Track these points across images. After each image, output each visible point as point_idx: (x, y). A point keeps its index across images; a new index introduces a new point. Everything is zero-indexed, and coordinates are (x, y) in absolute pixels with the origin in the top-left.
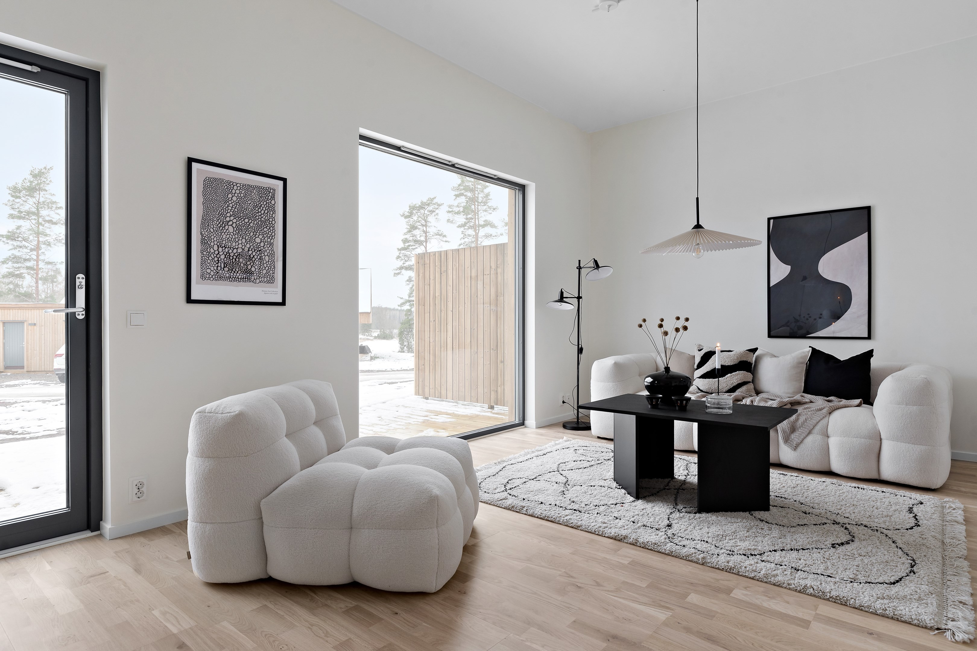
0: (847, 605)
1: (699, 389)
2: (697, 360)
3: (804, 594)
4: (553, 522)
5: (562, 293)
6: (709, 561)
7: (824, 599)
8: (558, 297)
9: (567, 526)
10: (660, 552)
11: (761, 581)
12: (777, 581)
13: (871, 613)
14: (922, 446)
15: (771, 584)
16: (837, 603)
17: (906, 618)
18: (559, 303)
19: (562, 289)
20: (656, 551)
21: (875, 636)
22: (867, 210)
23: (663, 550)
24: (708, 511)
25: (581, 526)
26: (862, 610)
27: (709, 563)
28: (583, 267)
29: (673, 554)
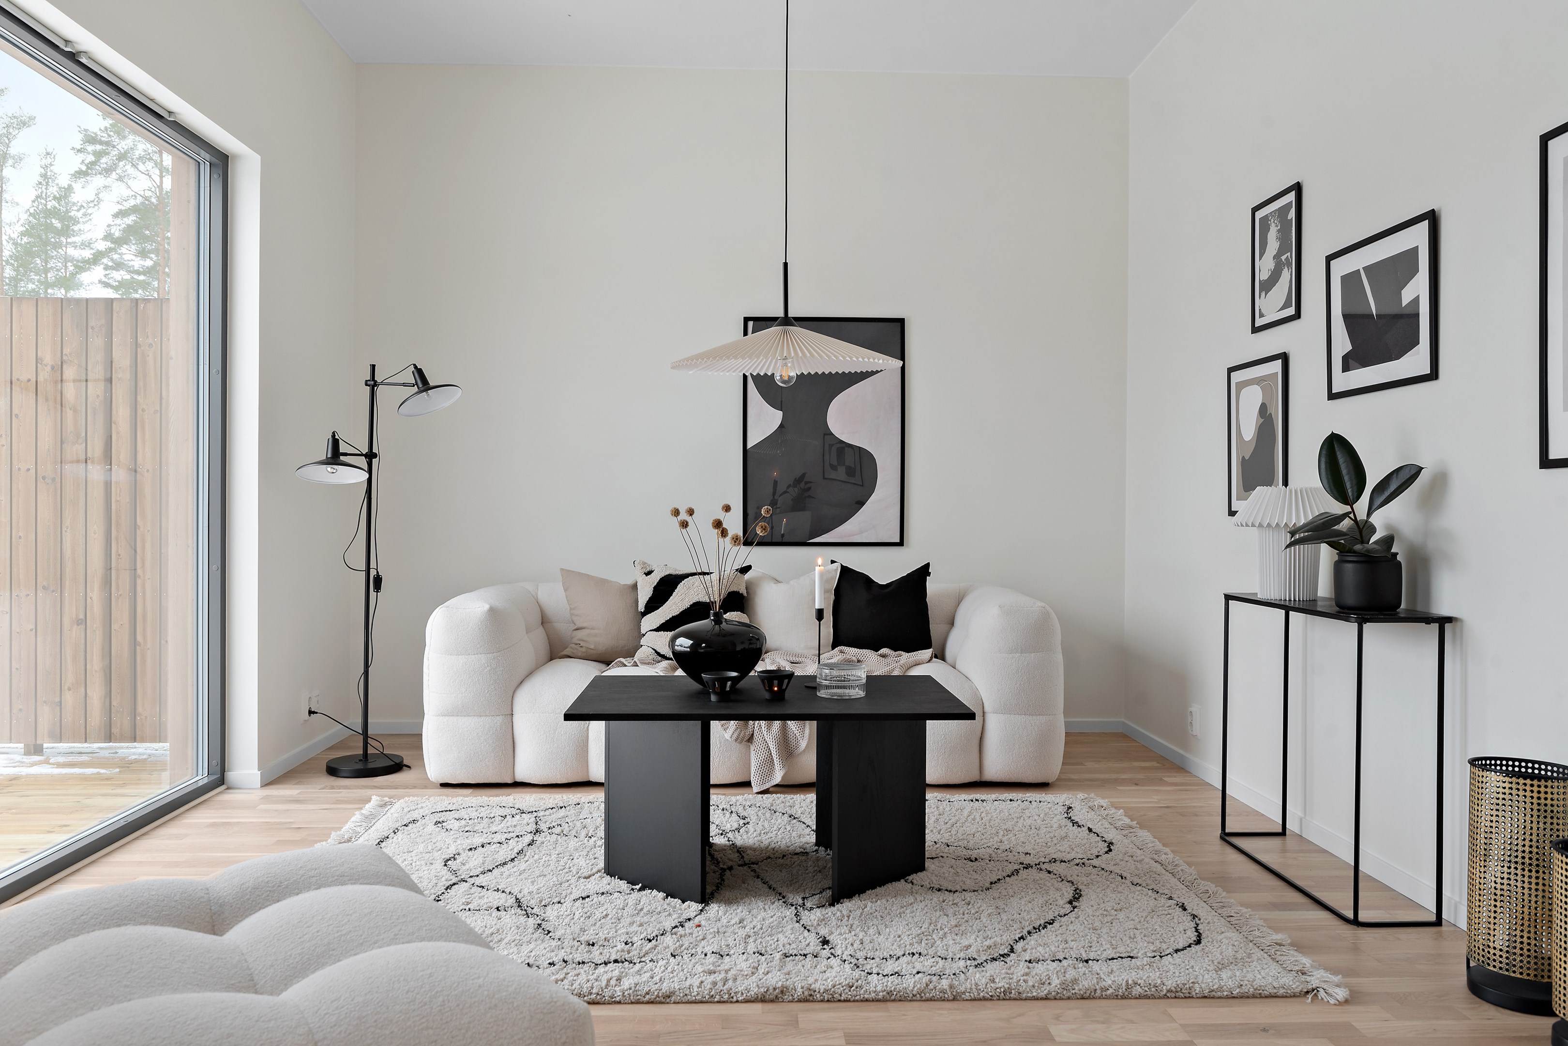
0: (1192, 997)
1: (658, 654)
2: (645, 594)
3: (1130, 998)
4: (598, 1003)
5: (335, 443)
6: (962, 989)
7: (1160, 998)
8: (324, 452)
9: (638, 1002)
10: (867, 1000)
11: (1061, 999)
12: (1084, 991)
13: (1227, 997)
14: (1041, 716)
15: (1078, 999)
16: (1179, 998)
17: (1270, 990)
18: (329, 468)
19: (334, 433)
20: (857, 1001)
21: (1272, 1032)
22: (899, 324)
23: (873, 995)
24: (850, 896)
25: (673, 993)
26: (1213, 998)
27: (964, 993)
28: (382, 383)
29: (893, 997)
